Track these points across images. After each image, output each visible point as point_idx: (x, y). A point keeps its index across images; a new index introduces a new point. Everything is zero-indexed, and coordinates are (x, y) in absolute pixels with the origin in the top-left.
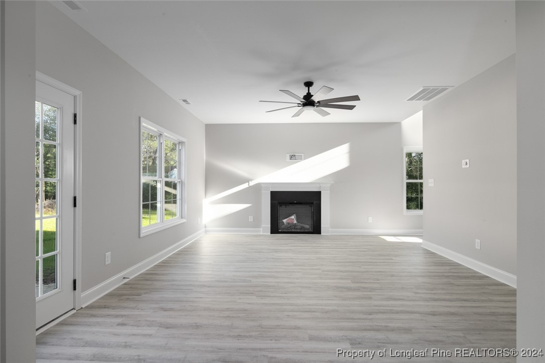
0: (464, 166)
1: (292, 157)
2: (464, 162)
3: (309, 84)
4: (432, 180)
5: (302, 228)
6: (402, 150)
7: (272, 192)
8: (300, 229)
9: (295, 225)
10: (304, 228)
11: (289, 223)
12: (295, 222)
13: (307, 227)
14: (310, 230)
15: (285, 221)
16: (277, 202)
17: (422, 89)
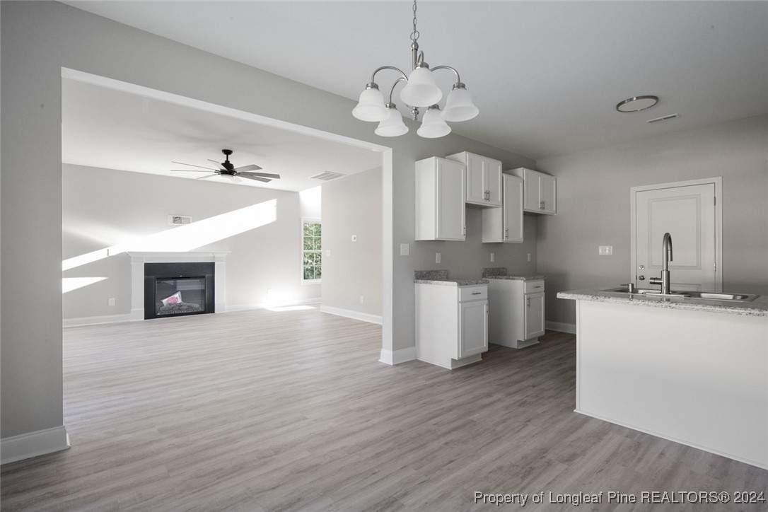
0: (353, 240)
1: (177, 220)
2: (353, 236)
3: (228, 152)
4: (328, 251)
5: (190, 307)
6: (300, 219)
7: (146, 265)
8: (186, 309)
9: (180, 305)
10: (192, 308)
11: (170, 304)
12: (179, 301)
13: (197, 306)
14: (200, 310)
15: (165, 301)
16: (154, 277)
17: (324, 172)
